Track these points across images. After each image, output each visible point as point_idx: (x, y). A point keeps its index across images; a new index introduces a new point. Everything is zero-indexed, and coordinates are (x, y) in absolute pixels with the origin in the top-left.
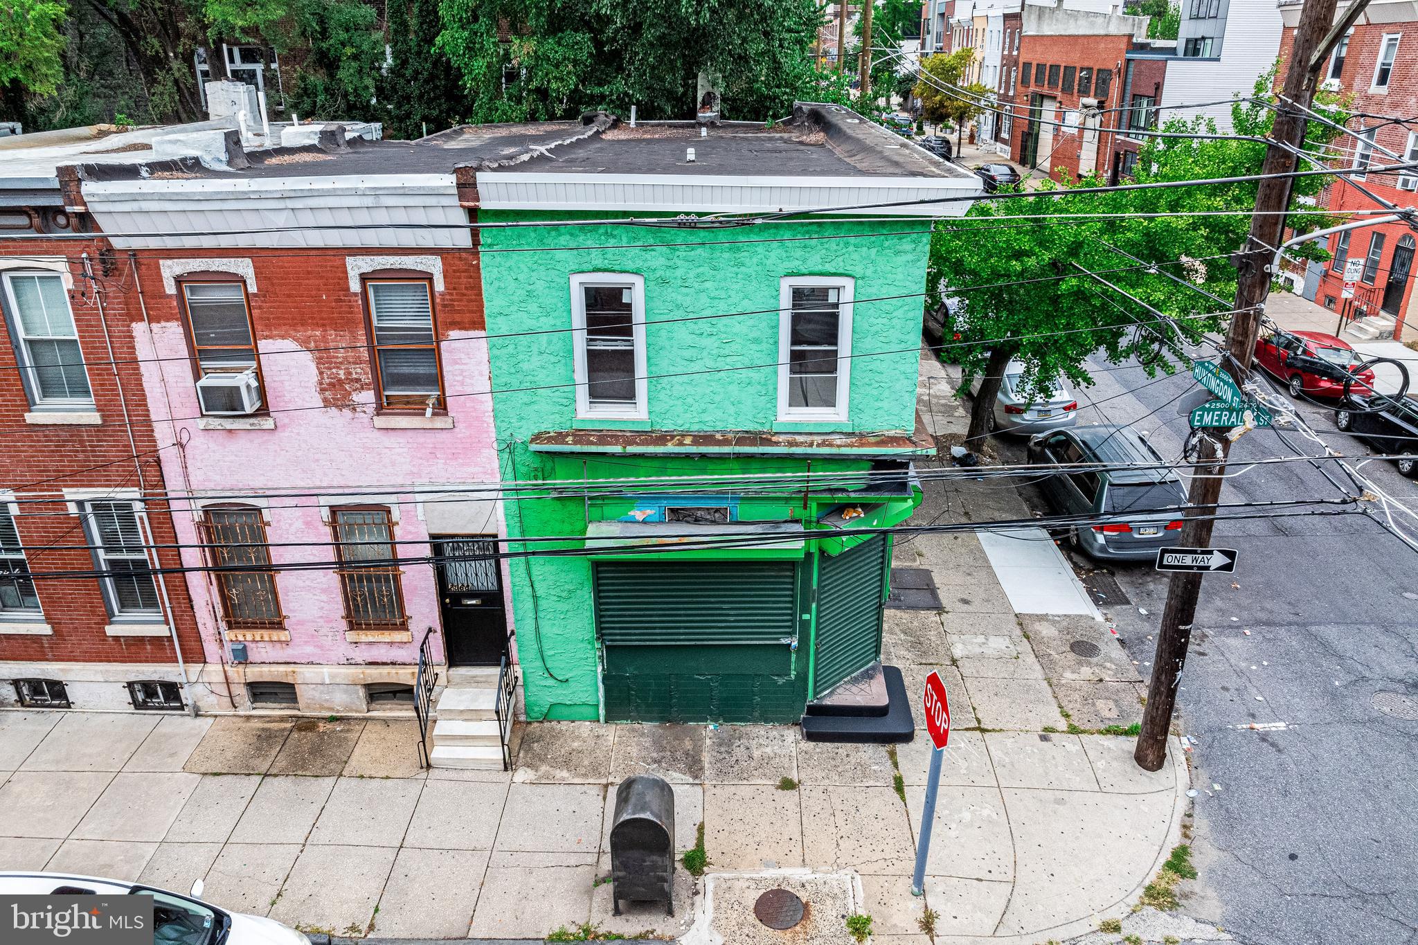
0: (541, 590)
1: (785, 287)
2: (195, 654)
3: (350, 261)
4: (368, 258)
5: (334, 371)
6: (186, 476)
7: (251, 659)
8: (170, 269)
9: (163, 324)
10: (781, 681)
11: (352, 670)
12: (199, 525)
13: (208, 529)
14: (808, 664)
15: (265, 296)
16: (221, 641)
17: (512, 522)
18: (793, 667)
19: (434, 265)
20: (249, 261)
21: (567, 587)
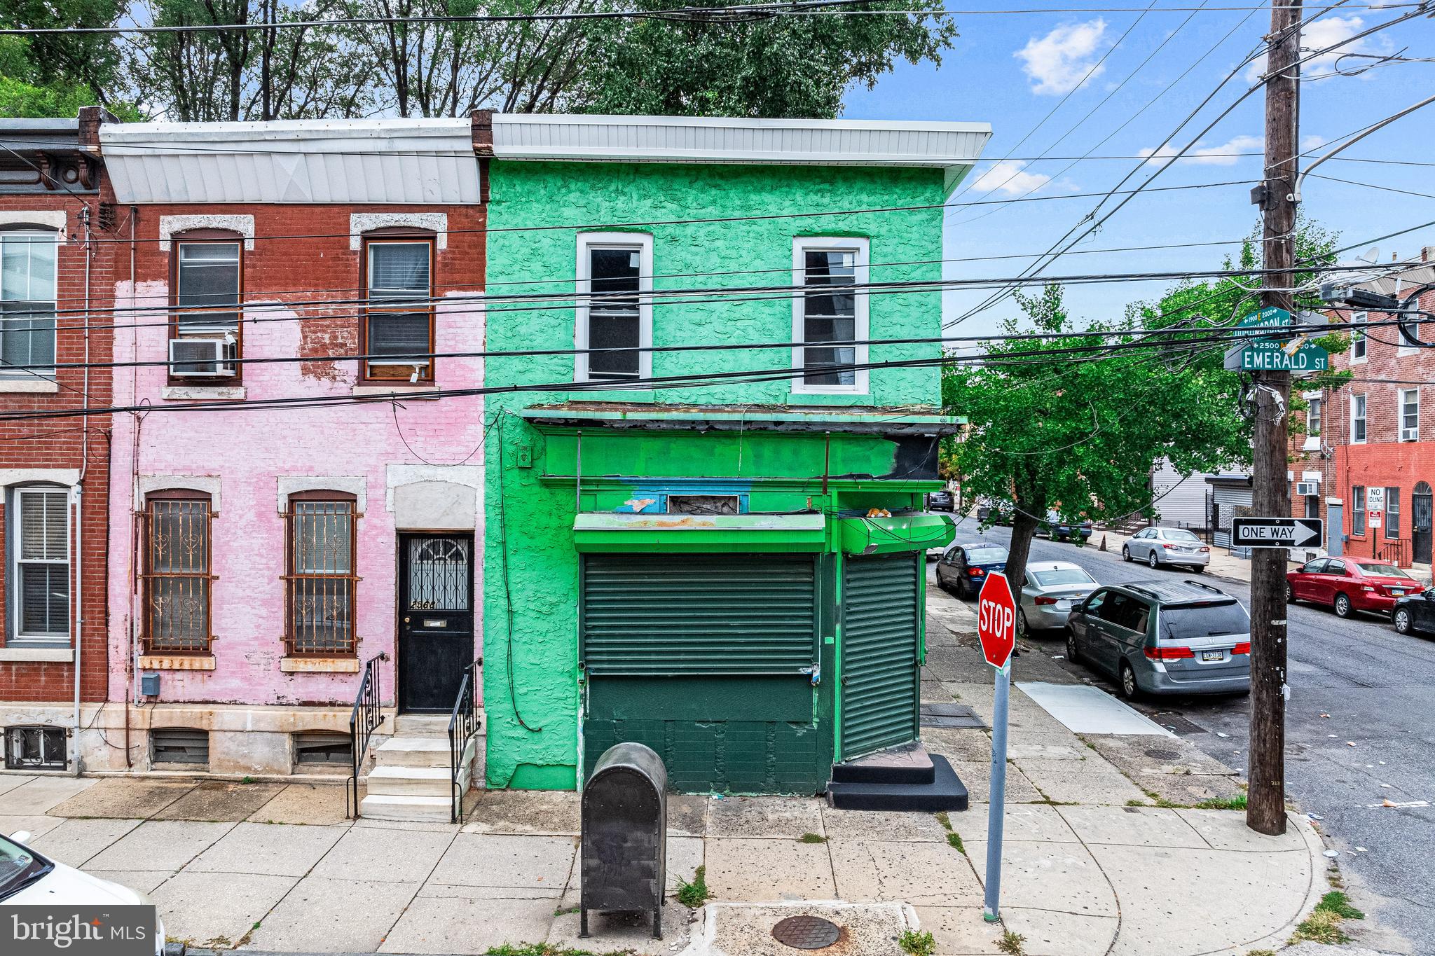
0: (517, 605)
1: (799, 248)
2: (96, 691)
3: (354, 217)
4: (372, 216)
5: (319, 334)
6: (136, 455)
7: (163, 696)
8: (169, 225)
9: (149, 282)
10: (801, 732)
11: (281, 712)
12: (137, 515)
13: (146, 518)
14: (833, 706)
15: (261, 255)
16: (132, 670)
17: (492, 514)
18: (815, 712)
19: (439, 223)
20: (251, 217)
21: (549, 599)
